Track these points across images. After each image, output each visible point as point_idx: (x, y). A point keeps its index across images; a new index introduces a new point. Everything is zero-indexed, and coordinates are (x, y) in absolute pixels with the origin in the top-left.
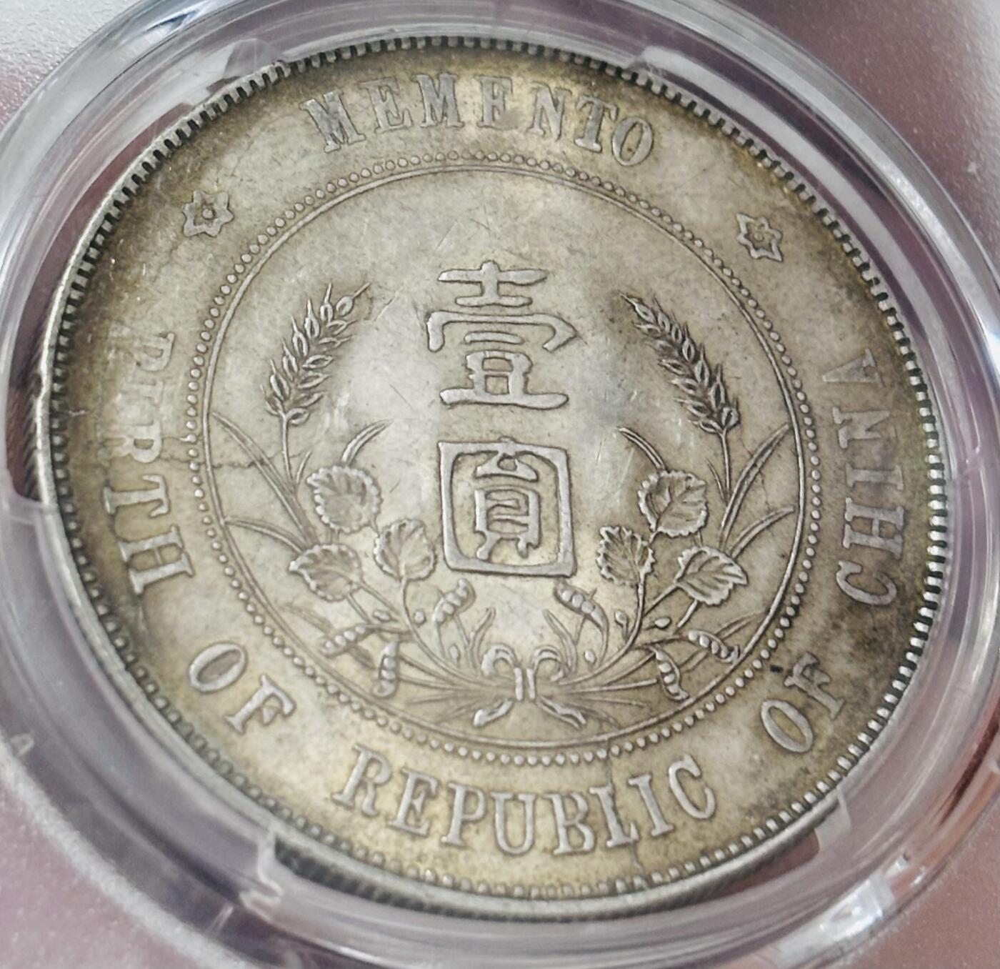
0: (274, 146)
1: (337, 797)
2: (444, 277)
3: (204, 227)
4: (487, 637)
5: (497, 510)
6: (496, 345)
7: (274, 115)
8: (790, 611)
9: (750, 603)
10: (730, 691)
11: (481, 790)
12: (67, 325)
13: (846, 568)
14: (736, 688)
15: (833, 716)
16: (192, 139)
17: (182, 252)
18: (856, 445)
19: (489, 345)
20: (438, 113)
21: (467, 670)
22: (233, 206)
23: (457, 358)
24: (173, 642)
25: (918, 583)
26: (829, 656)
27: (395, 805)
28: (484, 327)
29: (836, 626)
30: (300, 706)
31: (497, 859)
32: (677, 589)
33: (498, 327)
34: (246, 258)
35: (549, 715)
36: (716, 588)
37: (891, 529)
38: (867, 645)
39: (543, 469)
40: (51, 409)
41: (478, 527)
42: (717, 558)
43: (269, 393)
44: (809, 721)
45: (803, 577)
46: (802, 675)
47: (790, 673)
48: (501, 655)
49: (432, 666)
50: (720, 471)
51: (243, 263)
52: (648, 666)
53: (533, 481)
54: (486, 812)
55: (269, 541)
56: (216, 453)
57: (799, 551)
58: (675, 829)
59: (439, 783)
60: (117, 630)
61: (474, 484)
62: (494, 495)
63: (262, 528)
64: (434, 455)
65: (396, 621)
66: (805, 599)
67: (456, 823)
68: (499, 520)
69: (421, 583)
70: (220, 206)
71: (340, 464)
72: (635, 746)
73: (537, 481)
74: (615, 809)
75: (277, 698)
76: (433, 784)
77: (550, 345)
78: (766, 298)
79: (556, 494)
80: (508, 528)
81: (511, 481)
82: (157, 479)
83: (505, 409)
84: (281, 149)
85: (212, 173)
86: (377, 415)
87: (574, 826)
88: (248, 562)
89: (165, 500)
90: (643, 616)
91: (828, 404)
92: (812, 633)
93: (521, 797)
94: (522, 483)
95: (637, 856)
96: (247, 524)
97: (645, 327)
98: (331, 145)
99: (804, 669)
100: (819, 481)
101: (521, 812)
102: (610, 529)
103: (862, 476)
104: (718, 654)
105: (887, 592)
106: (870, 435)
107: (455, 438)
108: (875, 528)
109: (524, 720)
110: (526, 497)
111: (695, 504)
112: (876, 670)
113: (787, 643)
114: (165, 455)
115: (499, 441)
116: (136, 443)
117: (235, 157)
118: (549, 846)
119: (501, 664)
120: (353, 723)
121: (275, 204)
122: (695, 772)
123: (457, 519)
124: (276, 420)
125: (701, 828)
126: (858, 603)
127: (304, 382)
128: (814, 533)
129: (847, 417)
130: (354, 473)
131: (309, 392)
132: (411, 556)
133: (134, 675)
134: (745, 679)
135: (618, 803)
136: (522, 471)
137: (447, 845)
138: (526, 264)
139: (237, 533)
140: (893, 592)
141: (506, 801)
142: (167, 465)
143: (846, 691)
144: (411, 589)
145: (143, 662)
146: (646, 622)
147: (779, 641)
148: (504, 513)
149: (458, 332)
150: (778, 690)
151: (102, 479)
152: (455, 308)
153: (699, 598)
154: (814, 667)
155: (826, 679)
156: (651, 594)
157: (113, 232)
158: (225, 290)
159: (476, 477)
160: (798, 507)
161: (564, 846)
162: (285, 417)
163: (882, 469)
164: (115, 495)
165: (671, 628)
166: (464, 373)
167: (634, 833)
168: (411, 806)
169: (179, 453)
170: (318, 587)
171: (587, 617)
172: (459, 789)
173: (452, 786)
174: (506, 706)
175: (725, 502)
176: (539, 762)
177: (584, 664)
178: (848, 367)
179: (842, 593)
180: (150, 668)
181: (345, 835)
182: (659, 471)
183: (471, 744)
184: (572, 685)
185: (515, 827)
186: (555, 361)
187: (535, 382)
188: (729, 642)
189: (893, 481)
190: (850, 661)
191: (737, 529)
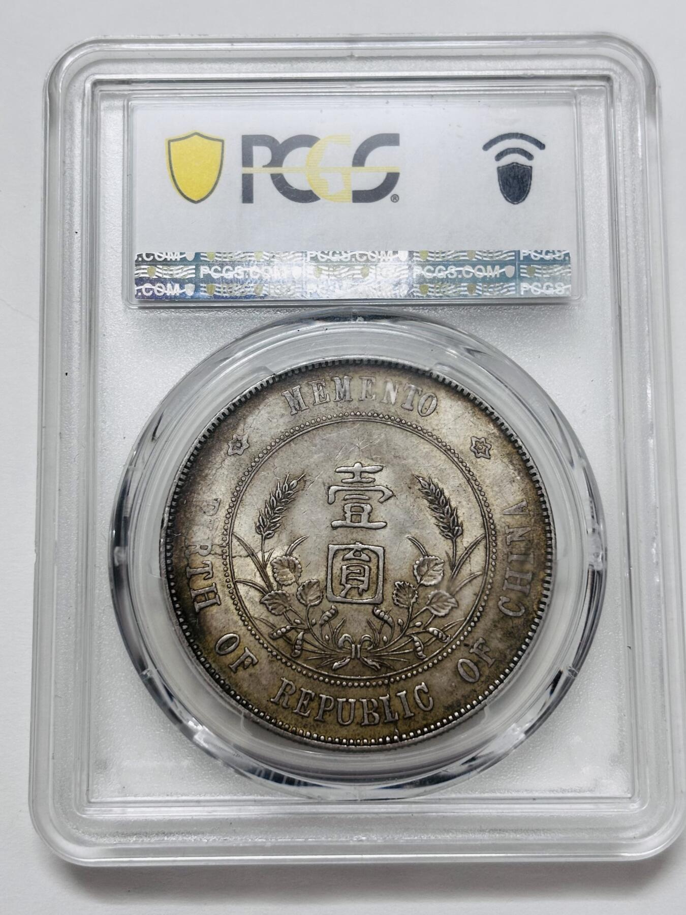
0: (269, 413)
1: (272, 699)
2: (338, 470)
3: (236, 451)
4: (341, 631)
5: (351, 575)
6: (358, 500)
7: (271, 399)
8: (476, 619)
9: (459, 616)
10: (445, 654)
11: (333, 698)
12: (176, 497)
13: (504, 599)
14: (448, 653)
15: (489, 666)
16: (234, 411)
17: (227, 462)
18: (514, 544)
19: (354, 501)
20: (342, 395)
21: (331, 646)
22: (249, 441)
23: (340, 507)
24: (210, 633)
25: (535, 607)
26: (491, 639)
27: (296, 703)
28: (353, 492)
29: (495, 626)
30: (260, 661)
31: (338, 727)
32: (427, 609)
33: (357, 492)
34: (253, 464)
35: (364, 664)
36: (444, 609)
37: (526, 582)
38: (509, 634)
39: (373, 556)
40: (167, 534)
41: (342, 582)
42: (445, 595)
43: (258, 524)
44: (478, 668)
45: (483, 603)
46: (478, 648)
47: (472, 647)
48: (347, 638)
49: (317, 644)
50: (451, 556)
51: (252, 467)
52: (410, 644)
53: (368, 561)
54: (334, 707)
55: (253, 589)
56: (234, 551)
57: (482, 592)
58: (415, 715)
59: (316, 694)
60: (187, 629)
61: (343, 563)
62: (351, 568)
63: (251, 584)
64: (327, 550)
65: (303, 624)
66: (483, 613)
67: (321, 712)
68: (352, 579)
69: (316, 607)
70: (244, 441)
71: (286, 555)
72: (401, 678)
73: (370, 561)
74: (389, 707)
75: (251, 657)
76: (313, 694)
77: (382, 500)
78: (480, 477)
79: (378, 567)
80: (355, 582)
81: (358, 562)
82: (209, 563)
83: (359, 529)
84: (272, 415)
85: (242, 426)
86: (302, 532)
87: (371, 713)
88: (243, 598)
89: (211, 572)
90: (410, 621)
91: (504, 525)
92: (484, 629)
93: (350, 700)
94: (363, 562)
95: (397, 727)
96: (245, 583)
97: (424, 491)
98: (294, 412)
99: (479, 645)
100: (495, 560)
101: (349, 707)
102: (399, 583)
103: (515, 557)
104: (441, 638)
105: (520, 610)
106: (521, 539)
107: (336, 543)
108: (518, 581)
109: (354, 667)
110: (364, 569)
111: (438, 571)
112: (511, 646)
113: (473, 633)
114: (212, 552)
115: (355, 543)
116: (201, 547)
117: (252, 418)
118: (360, 722)
119: (347, 642)
120: (281, 668)
121: (268, 439)
122: (426, 690)
123: (334, 578)
124: (260, 536)
125: (426, 715)
126: (507, 615)
127: (274, 519)
128: (490, 584)
129: (511, 530)
130: (291, 559)
131: (275, 523)
132: (312, 596)
133: (193, 648)
134: (452, 649)
135: (391, 703)
136: (364, 557)
137: (317, 720)
138: (374, 463)
139: (240, 586)
140: (524, 611)
141: (343, 702)
142: (213, 557)
143: (497, 655)
144: (311, 610)
145: (197, 642)
146: (411, 625)
147: (469, 632)
148: (354, 576)
149: (342, 495)
150: (466, 655)
151: (186, 563)
152: (342, 484)
153: (435, 613)
154: (482, 644)
155: (488, 650)
156: (415, 611)
157: (198, 455)
158: (243, 479)
159: (343, 560)
160: (485, 572)
161: (366, 722)
162: (264, 535)
163: (524, 554)
164: (191, 570)
165: (422, 627)
166: (342, 513)
167: (397, 717)
168: (303, 704)
169: (219, 550)
170: (272, 609)
171: (386, 622)
172: (324, 696)
173: (321, 695)
174: (348, 660)
175: (452, 569)
176: (359, 685)
177: (382, 643)
178: (514, 507)
179: (500, 611)
180: (200, 645)
181: (274, 715)
182: (424, 556)
183: (331, 678)
184: (377, 652)
185: (346, 713)
186: (382, 507)
187: (373, 517)
188: (447, 633)
189: (529, 560)
190: (500, 642)
191: (456, 582)
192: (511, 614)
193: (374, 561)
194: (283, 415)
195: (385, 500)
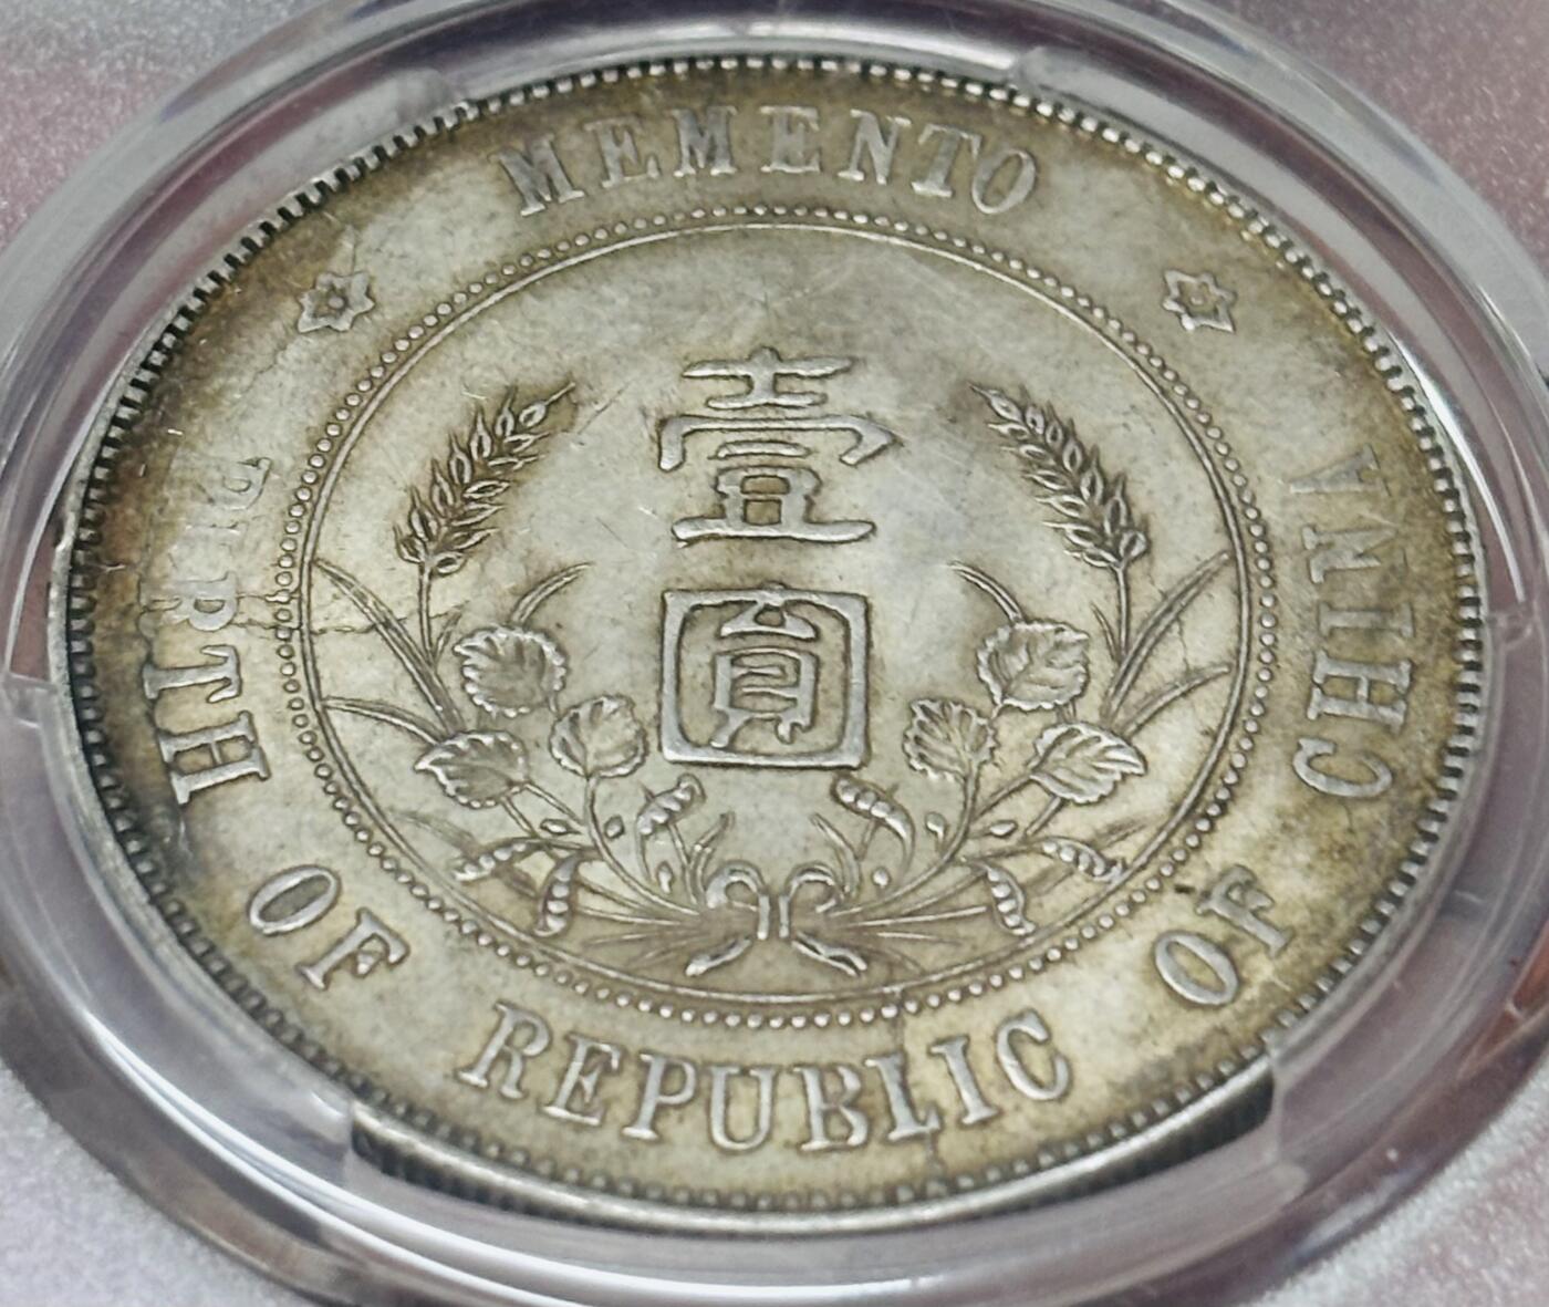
0: (444, 211)
1: (462, 1075)
2: (692, 371)
3: (326, 322)
4: (717, 855)
5: (747, 681)
6: (766, 459)
7: (450, 172)
8: (1213, 810)
9: (1149, 799)
10: (1105, 921)
11: (693, 1063)
12: (108, 453)
13: (1310, 747)
14: (1116, 917)
15: (1273, 951)
16: (318, 207)
17: (293, 352)
18: (1338, 577)
19: (755, 461)
20: (702, 158)
21: (683, 899)
22: (375, 291)
23: (703, 479)
24: (229, 866)
25: (1428, 766)
26: (1274, 870)
27: (553, 1085)
28: (749, 436)
29: (1287, 829)
30: (414, 950)
31: (709, 1158)
32: (1030, 782)
33: (772, 435)
34: (389, 358)
35: (808, 957)
36: (1094, 780)
37: (1388, 692)
38: (1337, 854)
39: (827, 625)
40: (73, 562)
41: (717, 705)
42: (1098, 739)
43: (407, 531)
44: (1232, 961)
45: (1239, 761)
46: (1227, 896)
47: (1207, 895)
48: (739, 876)
49: (628, 895)
50: (1112, 621)
51: (384, 366)
52: (974, 889)
53: (807, 640)
54: (697, 1092)
55: (389, 729)
56: (318, 615)
57: (1233, 725)
58: (1000, 1113)
59: (625, 1054)
60: (143, 852)
61: (716, 647)
62: (747, 661)
63: (379, 711)
64: (656, 609)
65: (577, 833)
66: (1237, 791)
67: (648, 1108)
68: (751, 694)
69: (620, 782)
70: (355, 292)
71: (509, 626)
72: (945, 1000)
73: (815, 640)
74: (905, 1088)
75: (381, 939)
76: (617, 1054)
77: (852, 457)
78: (1202, 384)
79: (846, 658)
80: (766, 703)
81: (775, 641)
82: (225, 653)
83: (772, 546)
84: (456, 214)
85: (346, 248)
86: (569, 556)
87: (837, 1112)
88: (352, 757)
89: (234, 678)
90: (973, 818)
91: (1297, 524)
92: (1246, 838)
93: (755, 1071)
94: (791, 644)
95: (935, 1149)
96: (356, 707)
97: (1004, 429)
98: (533, 206)
99: (1230, 889)
100: (1273, 630)
101: (753, 1092)
102: (927, 703)
103: (1344, 619)
104: (1090, 871)
105: (1376, 778)
106: (1361, 563)
107: (691, 586)
108: (1363, 692)
109: (767, 964)
110: (797, 663)
111: (1068, 666)
112: (1350, 887)
113: (1204, 853)
114: (240, 619)
115: (760, 588)
116: (198, 606)
117: (383, 226)
118: (794, 1139)
119: (739, 889)
120: (497, 973)
121: (439, 285)
122: (1040, 1035)
123: (685, 692)
124: (414, 569)
125: (1043, 1112)
126: (1326, 797)
127: (465, 516)
128: (1260, 701)
129: (1324, 539)
130: (528, 637)
131: (469, 531)
132: (605, 740)
133: (162, 911)
134: (1132, 904)
135: (911, 1078)
136: (794, 628)
138: (821, 350)
139: (337, 719)
140: (1386, 779)
141: (730, 1077)
142: (242, 631)
143: (1298, 918)
144: (604, 789)
145: (180, 894)
146: (976, 829)
147: (1191, 850)
148: (760, 685)
149: (708, 444)
150: (1185, 919)
151: (142, 653)
152: (706, 413)
153: (1065, 794)
155: (1264, 902)
156: (987, 790)
157: (190, 331)
158: (353, 402)
159: (718, 636)
160: (1236, 664)
161: (820, 1140)
162: (428, 564)
163: (1379, 609)
164: (161, 676)
165: (1017, 835)
166: (711, 499)
167: (933, 1122)
168: (578, 1087)
169: (265, 615)
171: (881, 822)
172: (657, 1062)
173: (646, 1058)
174: (743, 945)
175: (1117, 660)
176: (788, 1023)
177: (870, 888)
178: (1331, 471)
179: (1303, 782)
180: (189, 902)
181: (470, 1124)
182: (1013, 622)
183: (682, 1001)
184: (852, 917)
185: (741, 1113)
186: (858, 479)
187: (824, 508)
188: (1110, 854)
189: (1395, 625)
190: (1307, 876)
191: (1134, 697)
192: (1345, 791)
193: (833, 637)
194: (493, 216)
195: (867, 459)
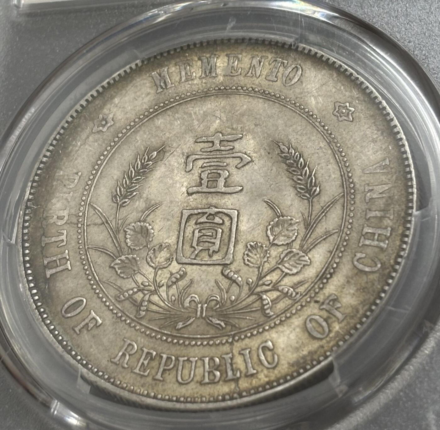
0: (135, 93)
1: (112, 360)
2: (198, 140)
3: (101, 128)
4: (188, 292)
5: (202, 237)
6: (215, 167)
7: (138, 80)
8: (328, 276)
9: (311, 273)
10: (294, 311)
12: (38, 172)
13: (359, 255)
14: (297, 310)
15: (340, 321)
16: (102, 93)
17: (91, 138)
18: (373, 200)
19: (212, 168)
20: (208, 72)
21: (177, 306)
22: (115, 119)
23: (197, 175)
24: (58, 297)
26: (343, 295)
27: (136, 363)
28: (211, 160)
29: (348, 282)
30: (104, 322)
31: (176, 386)
32: (277, 268)
33: (217, 160)
34: (116, 139)
35: (209, 324)
36: (295, 267)
37: (383, 237)
38: (362, 290)
39: (226, 219)
40: (26, 205)
41: (193, 245)
42: (298, 253)
43: (115, 193)
44: (328, 324)
45: (337, 260)
46: (329, 304)
47: (323, 303)
48: (193, 299)
49: (162, 304)
50: (307, 216)
51: (114, 142)
52: (258, 302)
53: (221, 224)
54: (175, 366)
55: (104, 254)
56: (89, 220)
57: (337, 249)
58: (257, 372)
59: (157, 354)
60: (36, 293)
61: (195, 227)
62: (203, 231)
63: (102, 250)
64: (180, 215)
65: (151, 286)
66: (336, 270)
67: (161, 370)
68: (203, 242)
69: (165, 270)
70: (110, 119)
71: (140, 221)
72: (246, 336)
73: (223, 224)
74: (231, 364)
75: (95, 319)
76: (154, 353)
77: (239, 166)
78: (341, 139)
79: (231, 230)
80: (207, 244)
81: (211, 225)
82: (64, 231)
83: (214, 195)
84: (138, 94)
85: (108, 106)
86: (157, 200)
87: (212, 372)
89: (65, 240)
91: (364, 183)
92: (336, 285)
93: (191, 359)
94: (216, 225)
95: (238, 384)
96: (96, 249)
97: (283, 155)
98: (160, 90)
99: (330, 301)
100: (352, 218)
101: (190, 365)
102: (251, 243)
103: (373, 214)
104: (291, 296)
105: (376, 265)
106: (381, 196)
107: (190, 208)
108: (376, 237)
109: (198, 326)
110: (217, 231)
111: (293, 231)
112: (365, 301)
113: (324, 290)
114: (68, 222)
115: (209, 208)
116: (58, 218)
117: (119, 98)
118: (199, 380)
119: (193, 302)
120: (125, 329)
121: (132, 116)
122: (271, 347)
123: (185, 242)
124: (116, 205)
125: (269, 372)
126: (361, 271)
127: (131, 188)
128: (346, 241)
129: (371, 188)
130: (144, 225)
131: (132, 192)
132: (162, 259)
133: (39, 311)
134: (302, 306)
135: (234, 361)
136: (217, 220)
137: (156, 379)
138: (234, 132)
139: (91, 252)
140: (379, 266)
141: (184, 361)
142: (68, 226)
143: (348, 311)
144: (160, 272)
146: (261, 282)
147: (321, 289)
148: (205, 239)
149: (200, 163)
150: (317, 311)
151: (42, 232)
152: (200, 153)
154: (335, 300)
155: (339, 305)
156: (265, 270)
157: (64, 134)
158: (105, 153)
159: (196, 224)
160: (340, 229)
161: (207, 380)
162: (120, 204)
163: (383, 210)
164: (46, 239)
165: (271, 285)
166: (198, 181)
167: (238, 375)
168: (143, 364)
169: (75, 221)
170: (121, 273)
171: (234, 281)
172: (165, 356)
173: (162, 355)
174: (192, 320)
175: (306, 228)
176: (202, 344)
177: (229, 301)
178: (375, 166)
179: (355, 266)
180: (47, 309)
181: (113, 375)
182: (278, 217)
183: (174, 337)
184: (222, 311)
185: (186, 372)
186: (240, 173)
187: (230, 182)
188: (297, 290)
189: (388, 215)
190: (352, 297)
191: (310, 240)
192: (367, 269)
193: (227, 223)
194: (149, 94)
195: (243, 166)
